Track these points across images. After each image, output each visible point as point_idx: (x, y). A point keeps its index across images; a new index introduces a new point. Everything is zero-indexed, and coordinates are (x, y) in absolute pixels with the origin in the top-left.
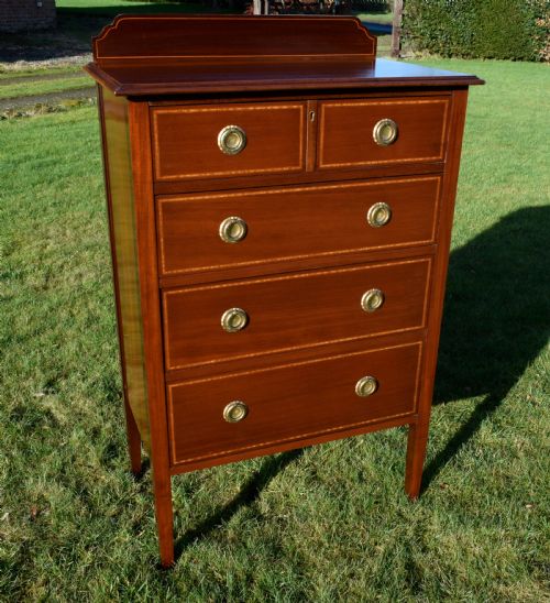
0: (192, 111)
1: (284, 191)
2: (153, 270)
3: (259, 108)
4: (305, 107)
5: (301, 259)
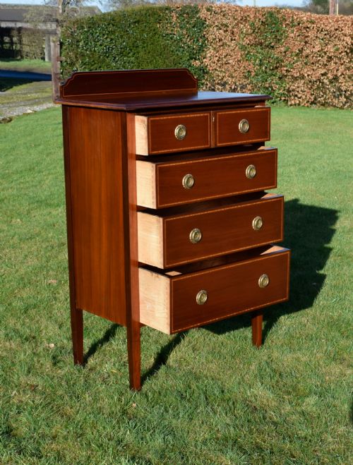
0: (165, 118)
1: (210, 160)
3: (191, 116)
4: (210, 114)
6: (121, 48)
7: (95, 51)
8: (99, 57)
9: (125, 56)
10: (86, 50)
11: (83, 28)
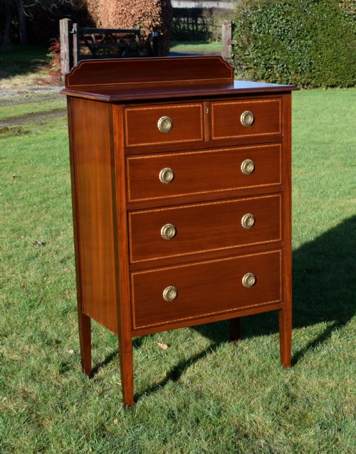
0: (144, 109)
1: (194, 153)
2: (124, 199)
3: (179, 107)
4: (203, 105)
5: (205, 194)
6: (298, 31)
7: (269, 33)
8: (274, 40)
9: (302, 39)
10: (259, 33)
11: (256, 8)
